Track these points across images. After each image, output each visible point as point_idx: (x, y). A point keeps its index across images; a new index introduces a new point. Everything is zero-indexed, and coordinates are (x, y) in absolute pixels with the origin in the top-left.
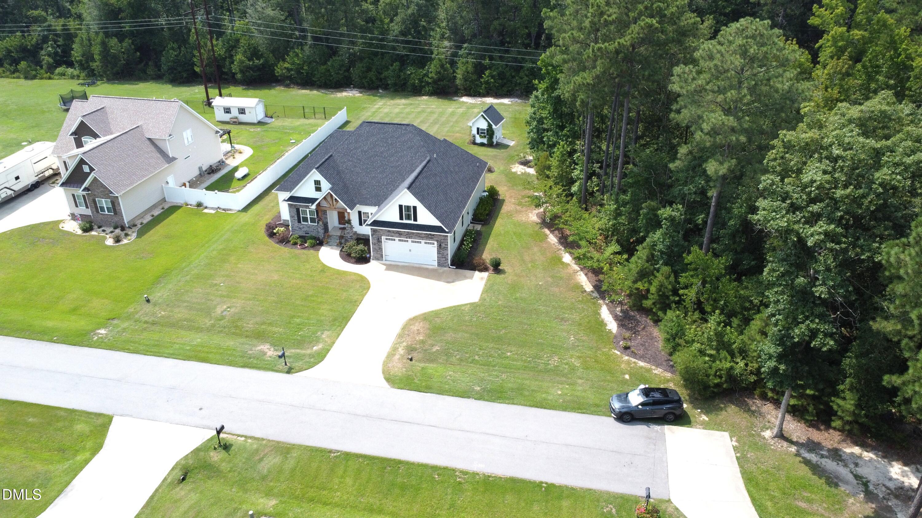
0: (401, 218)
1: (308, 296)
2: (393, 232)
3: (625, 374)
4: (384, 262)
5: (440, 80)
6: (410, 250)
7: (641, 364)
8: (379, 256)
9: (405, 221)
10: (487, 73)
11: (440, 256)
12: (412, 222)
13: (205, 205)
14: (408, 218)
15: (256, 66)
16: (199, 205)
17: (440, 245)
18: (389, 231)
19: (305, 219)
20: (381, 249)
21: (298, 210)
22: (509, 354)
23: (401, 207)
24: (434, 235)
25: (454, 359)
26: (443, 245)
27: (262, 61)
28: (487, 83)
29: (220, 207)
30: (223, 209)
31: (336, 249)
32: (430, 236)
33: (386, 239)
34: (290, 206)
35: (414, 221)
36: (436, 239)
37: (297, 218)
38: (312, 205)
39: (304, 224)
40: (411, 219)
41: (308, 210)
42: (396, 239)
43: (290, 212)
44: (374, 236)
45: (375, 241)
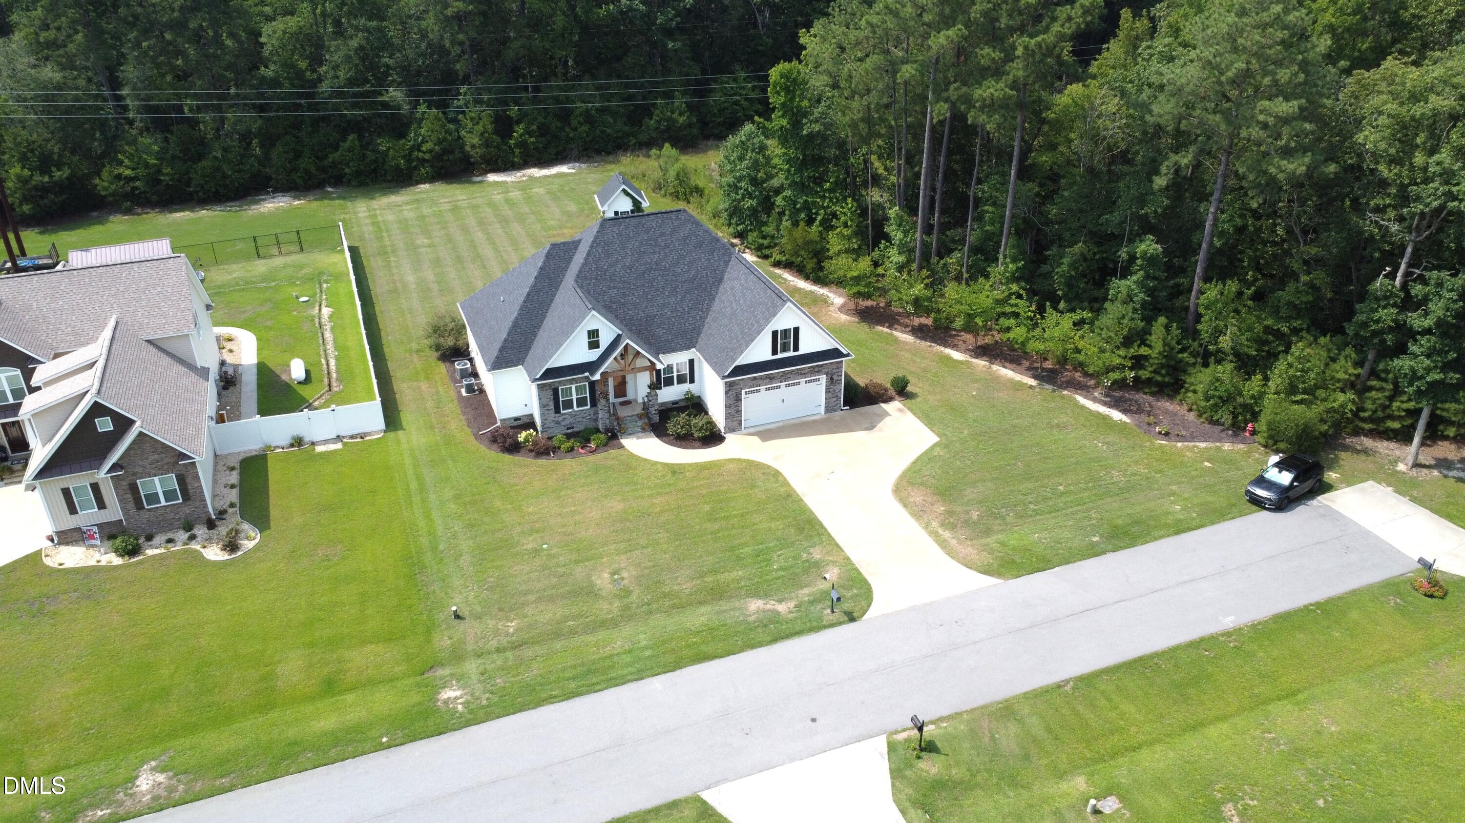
0: (774, 352)
1: (710, 514)
2: (761, 378)
3: (1202, 462)
4: (744, 431)
5: (445, 152)
6: (783, 401)
7: (1203, 445)
8: (735, 423)
9: (780, 356)
10: (520, 129)
11: (830, 394)
12: (791, 354)
13: (307, 439)
14: (785, 349)
15: (56, 184)
16: (298, 442)
17: (832, 379)
18: (755, 378)
19: (568, 404)
20: (739, 411)
21: (556, 392)
22: (1061, 488)
23: (775, 333)
24: (822, 366)
25: (1009, 519)
26: (835, 378)
27: (67, 172)
28: (522, 145)
29: (342, 434)
30: (352, 437)
31: (647, 437)
32: (817, 369)
33: (746, 393)
34: (541, 388)
35: (794, 351)
36: (826, 370)
37: (552, 407)
38: (592, 374)
39: (565, 414)
40: (789, 350)
41: (573, 387)
42: (763, 388)
43: (540, 399)
44: (730, 393)
45: (730, 402)
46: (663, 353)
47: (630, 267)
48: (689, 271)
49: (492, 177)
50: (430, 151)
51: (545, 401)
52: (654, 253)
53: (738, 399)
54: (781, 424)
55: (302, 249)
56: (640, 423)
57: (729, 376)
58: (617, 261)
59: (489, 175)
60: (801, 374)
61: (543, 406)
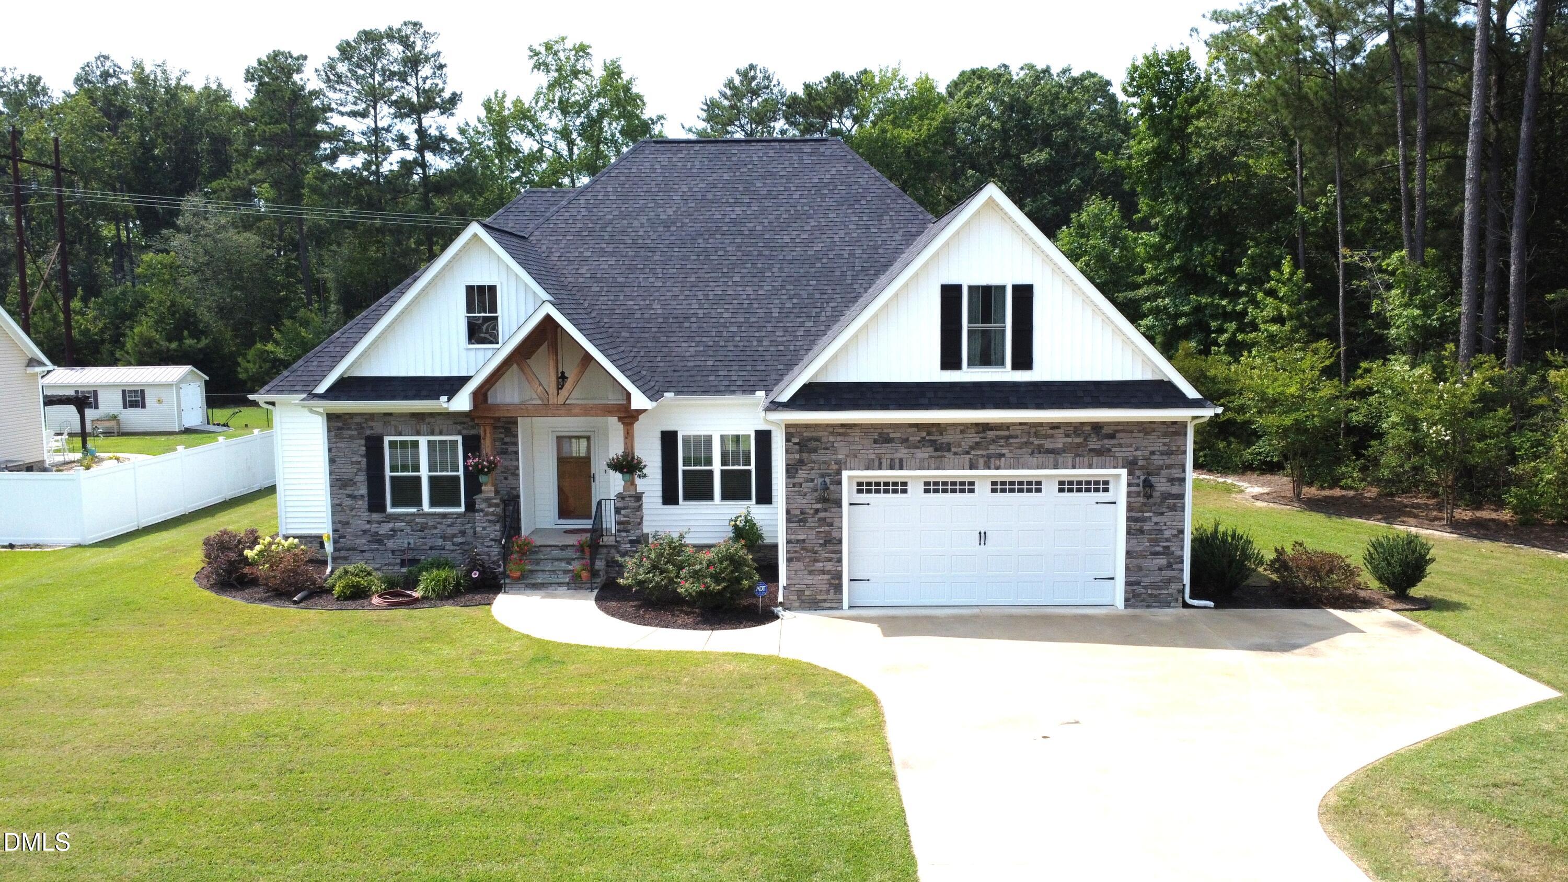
0: (950, 360)
1: (505, 763)
2: (903, 436)
4: (846, 612)
6: (983, 537)
8: (821, 581)
9: (968, 374)
11: (1144, 544)
12: (1005, 374)
14: (985, 351)
17: (1148, 484)
19: (408, 491)
20: (833, 542)
21: (373, 445)
23: (950, 294)
24: (1112, 432)
26: (1161, 485)
27: (204, 342)
31: (572, 597)
32: (1094, 444)
33: (864, 487)
35: (1016, 366)
36: (1128, 452)
37: (363, 491)
38: (453, 396)
39: (397, 518)
40: (1002, 363)
41: (423, 441)
42: (915, 476)
43: (332, 461)
44: (802, 474)
45: (802, 502)
46: (678, 393)
47: (667, 224)
48: (809, 243)
51: (348, 471)
52: (737, 203)
53: (829, 498)
54: (975, 611)
56: (576, 564)
57: (796, 406)
58: (642, 211)
60: (1040, 450)
61: (339, 483)
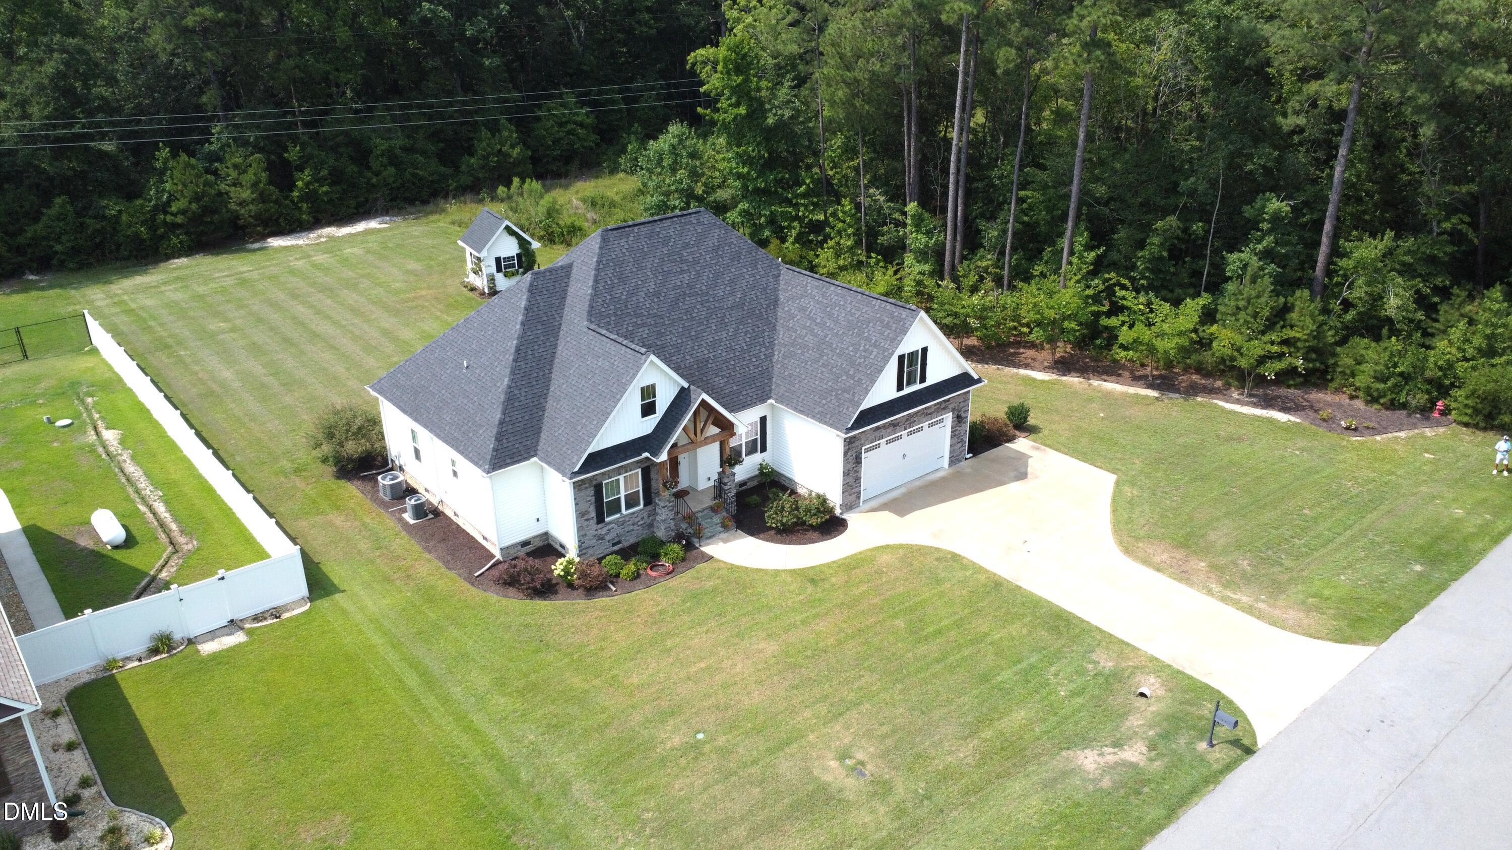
0: (900, 387)
2: (884, 427)
3: (1421, 454)
4: (865, 506)
5: (205, 211)
6: (904, 456)
8: (854, 497)
9: (907, 390)
10: (304, 176)
11: (956, 440)
12: (917, 387)
13: (177, 636)
14: (912, 379)
16: (162, 644)
17: (958, 418)
18: (878, 428)
19: (615, 507)
20: (858, 479)
21: (598, 490)
22: (1307, 512)
23: (901, 358)
24: (948, 400)
25: (1287, 563)
26: (962, 415)
29: (237, 616)
30: (256, 618)
31: (735, 538)
32: (943, 406)
33: (867, 451)
34: (578, 486)
35: (921, 382)
36: (951, 406)
37: (593, 514)
38: (655, 453)
39: (610, 523)
41: (623, 478)
42: (883, 441)
43: (576, 504)
44: (849, 455)
45: (849, 467)
46: (733, 411)
47: (657, 294)
48: (732, 293)
49: (275, 242)
50: (183, 212)
51: (584, 506)
53: (858, 460)
54: (902, 490)
55: (26, 356)
56: (717, 519)
57: (853, 428)
59: (269, 240)
60: (927, 415)
61: (581, 515)
